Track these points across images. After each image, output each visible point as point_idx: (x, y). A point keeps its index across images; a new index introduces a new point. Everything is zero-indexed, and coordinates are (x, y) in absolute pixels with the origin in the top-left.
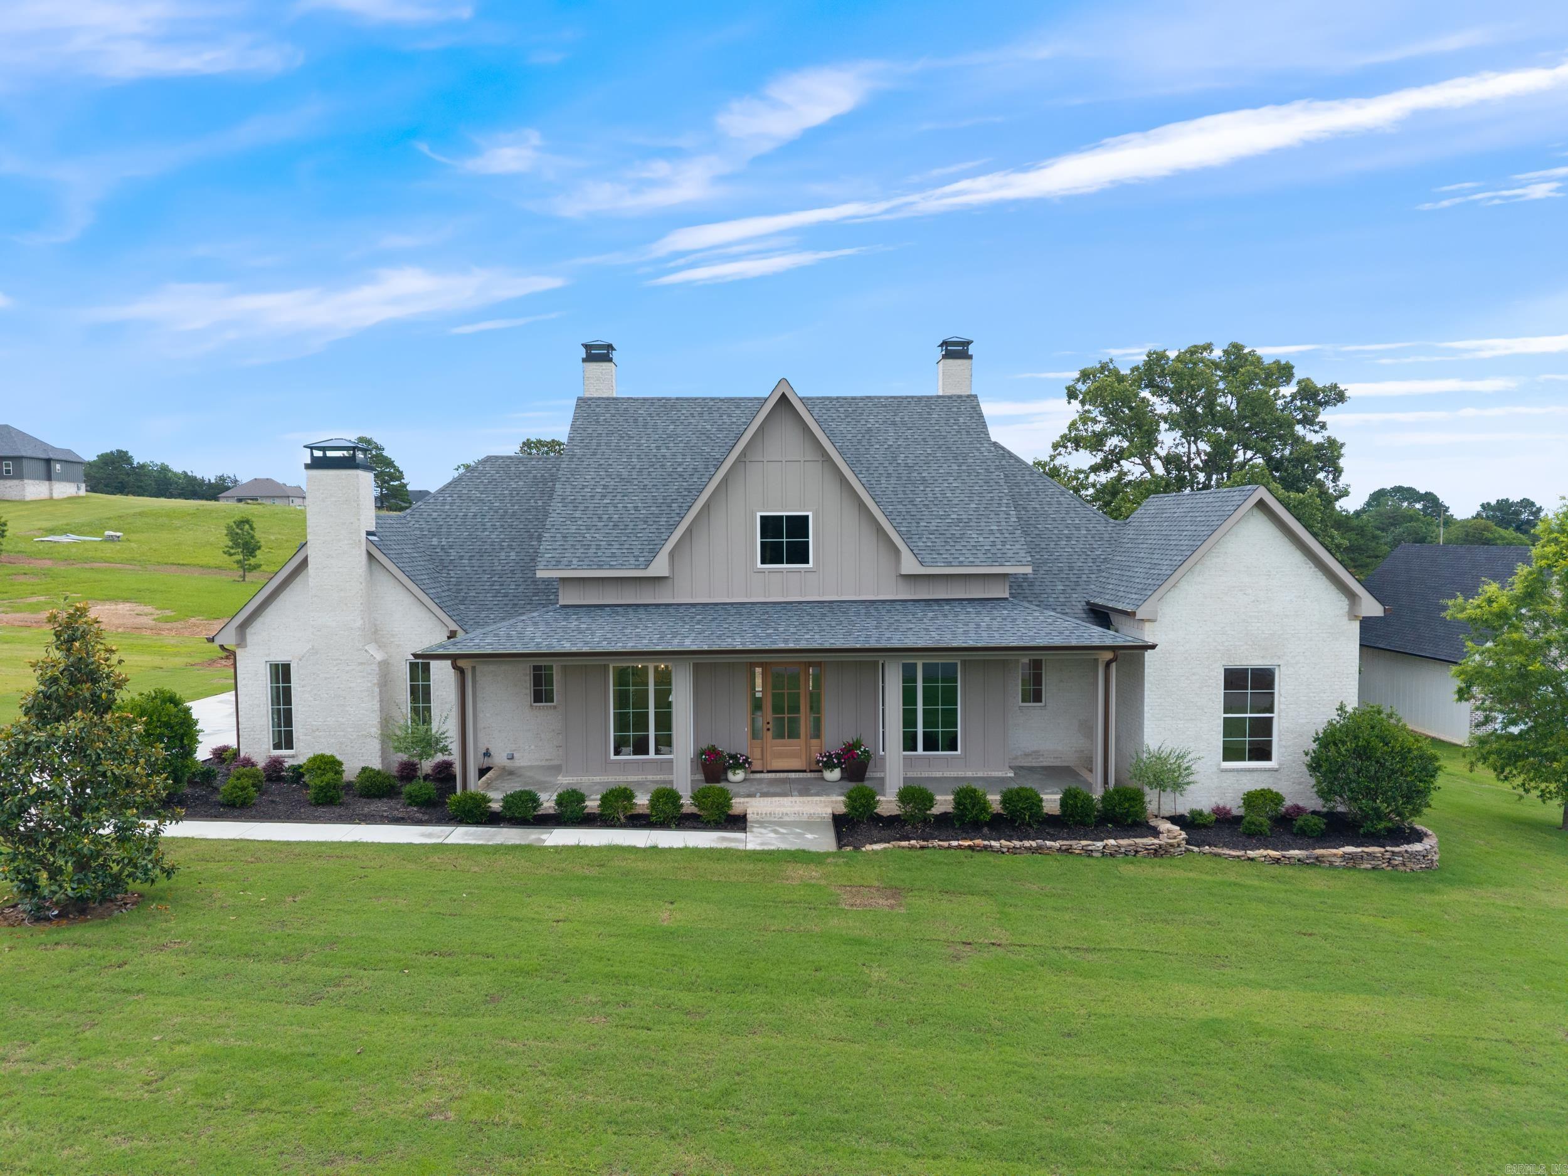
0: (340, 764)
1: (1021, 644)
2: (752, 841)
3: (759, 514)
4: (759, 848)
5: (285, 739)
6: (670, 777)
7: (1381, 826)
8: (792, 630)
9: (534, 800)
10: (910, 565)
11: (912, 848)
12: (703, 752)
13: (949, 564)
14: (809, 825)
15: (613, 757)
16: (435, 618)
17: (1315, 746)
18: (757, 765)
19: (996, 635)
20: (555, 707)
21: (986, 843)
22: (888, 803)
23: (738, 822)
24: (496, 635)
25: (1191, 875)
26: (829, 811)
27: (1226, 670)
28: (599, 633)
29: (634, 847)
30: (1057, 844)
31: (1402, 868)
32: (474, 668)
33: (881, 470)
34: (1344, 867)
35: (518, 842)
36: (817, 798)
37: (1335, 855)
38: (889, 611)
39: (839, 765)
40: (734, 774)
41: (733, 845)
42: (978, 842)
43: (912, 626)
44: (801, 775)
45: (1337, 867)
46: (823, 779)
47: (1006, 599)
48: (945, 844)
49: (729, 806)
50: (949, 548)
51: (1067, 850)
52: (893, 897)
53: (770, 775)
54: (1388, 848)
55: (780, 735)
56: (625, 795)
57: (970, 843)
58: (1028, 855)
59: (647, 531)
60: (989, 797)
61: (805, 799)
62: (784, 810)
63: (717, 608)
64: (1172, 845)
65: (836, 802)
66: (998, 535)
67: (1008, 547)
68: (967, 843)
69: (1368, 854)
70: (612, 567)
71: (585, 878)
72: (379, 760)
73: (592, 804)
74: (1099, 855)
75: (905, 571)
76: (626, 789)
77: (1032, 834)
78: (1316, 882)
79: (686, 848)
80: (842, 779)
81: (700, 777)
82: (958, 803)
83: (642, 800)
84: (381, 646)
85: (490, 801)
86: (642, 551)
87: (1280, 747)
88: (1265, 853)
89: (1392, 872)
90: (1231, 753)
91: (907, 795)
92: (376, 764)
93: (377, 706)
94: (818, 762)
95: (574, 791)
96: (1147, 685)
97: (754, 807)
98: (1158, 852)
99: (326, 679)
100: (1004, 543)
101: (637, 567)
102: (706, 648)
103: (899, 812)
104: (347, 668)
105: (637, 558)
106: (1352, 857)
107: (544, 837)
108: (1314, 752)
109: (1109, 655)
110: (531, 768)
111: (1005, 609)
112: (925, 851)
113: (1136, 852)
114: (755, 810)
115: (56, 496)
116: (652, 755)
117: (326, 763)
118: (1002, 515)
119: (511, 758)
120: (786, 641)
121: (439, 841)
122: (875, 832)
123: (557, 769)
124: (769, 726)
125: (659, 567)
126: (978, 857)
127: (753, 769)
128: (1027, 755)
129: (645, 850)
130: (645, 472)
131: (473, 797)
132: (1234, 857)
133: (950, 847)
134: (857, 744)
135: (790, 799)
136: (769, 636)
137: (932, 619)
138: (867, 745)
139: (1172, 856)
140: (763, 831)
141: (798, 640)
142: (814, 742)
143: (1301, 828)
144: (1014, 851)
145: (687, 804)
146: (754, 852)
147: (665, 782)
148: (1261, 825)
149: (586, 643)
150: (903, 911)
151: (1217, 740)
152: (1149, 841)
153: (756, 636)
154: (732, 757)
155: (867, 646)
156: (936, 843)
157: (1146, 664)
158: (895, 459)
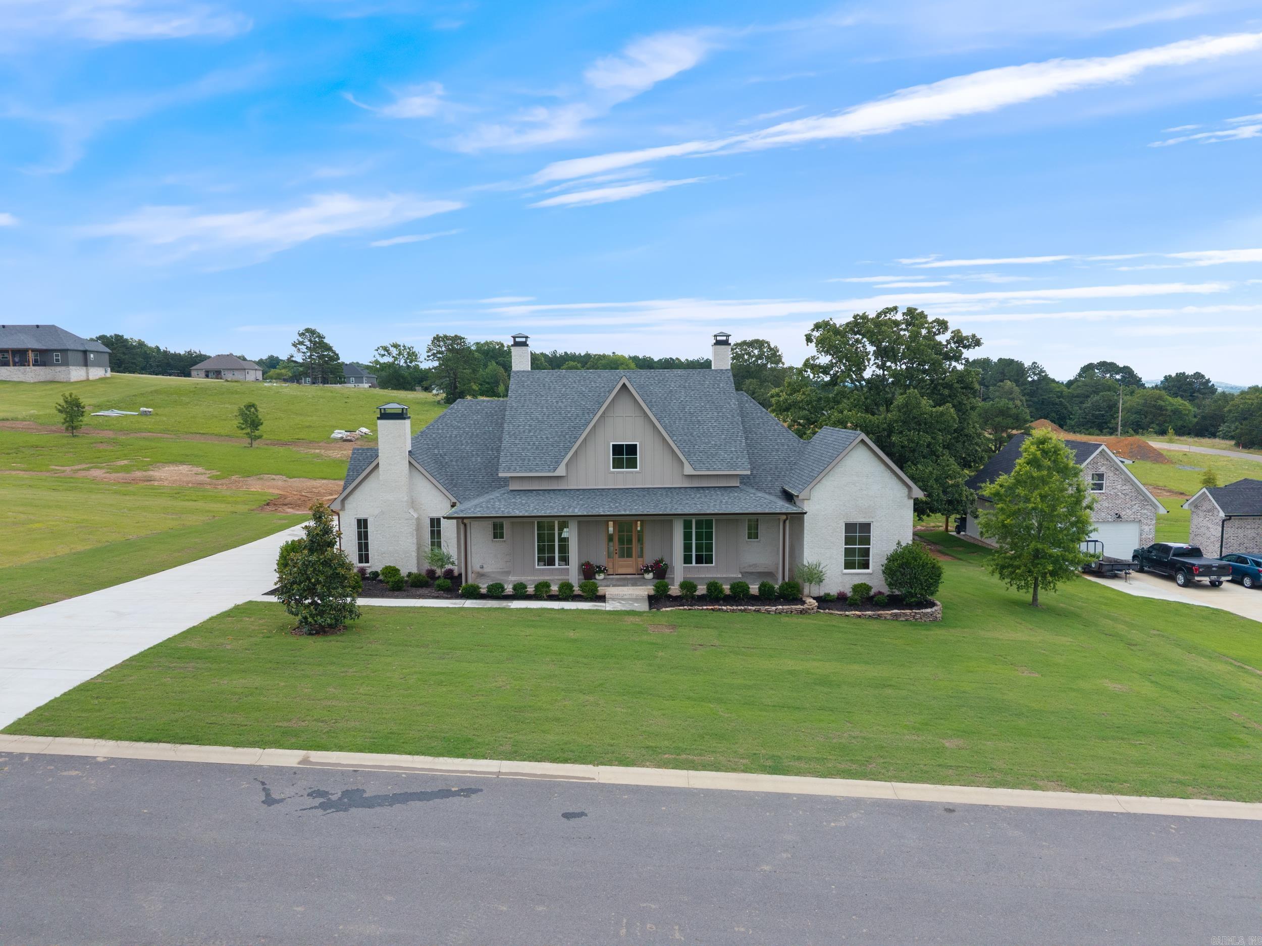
0: (399, 570)
1: (741, 512)
2: (608, 606)
3: (612, 443)
4: (612, 609)
5: (364, 557)
6: (567, 577)
7: (913, 600)
8: (629, 504)
9: (502, 588)
10: (688, 470)
11: (685, 609)
12: (583, 565)
13: (708, 469)
14: (636, 600)
15: (537, 567)
16: (443, 495)
17: (886, 562)
18: (610, 572)
19: (730, 507)
20: (505, 541)
21: (720, 607)
22: (675, 590)
23: (602, 598)
24: (481, 507)
25: (815, 622)
26: (646, 593)
27: (846, 524)
28: (532, 506)
29: (553, 609)
30: (754, 608)
31: (919, 620)
32: (470, 523)
33: (676, 415)
34: (892, 620)
35: (498, 606)
36: (641, 587)
37: (887, 614)
38: (678, 494)
39: (652, 571)
40: (599, 576)
41: (599, 608)
42: (717, 607)
43: (688, 502)
44: (633, 576)
45: (888, 619)
46: (644, 578)
47: (738, 487)
48: (701, 608)
49: (597, 591)
50: (709, 460)
51: (758, 611)
52: (672, 629)
53: (618, 576)
54: (914, 611)
55: (622, 556)
56: (546, 585)
57: (712, 607)
58: (739, 613)
59: (554, 451)
60: (724, 587)
61: (635, 588)
62: (624, 593)
63: (590, 492)
64: (809, 609)
65: (650, 589)
66: (735, 454)
67: (739, 460)
68: (710, 607)
69: (904, 613)
70: (537, 471)
71: (533, 621)
72: (416, 569)
73: (531, 590)
74: (773, 613)
75: (686, 473)
76: (547, 582)
77: (743, 603)
78: (875, 625)
79: (577, 609)
80: (653, 578)
81: (582, 577)
82: (708, 589)
83: (555, 588)
84: (415, 510)
85: (480, 588)
86: (551, 462)
87: (873, 562)
88: (853, 612)
89: (914, 623)
90: (849, 565)
91: (683, 586)
92: (414, 570)
93: (415, 541)
94: (641, 569)
95: (522, 583)
96: (805, 531)
97: (609, 591)
98: (802, 612)
99: (389, 527)
100: (737, 458)
101: (549, 471)
102: (585, 514)
103: (680, 594)
104: (400, 522)
105: (549, 466)
106: (896, 615)
107: (510, 604)
108: (886, 564)
109: (784, 517)
110: (493, 572)
111: (736, 492)
112: (690, 611)
113: (792, 612)
114: (610, 593)
115: (91, 378)
116: (557, 566)
117: (392, 570)
118: (738, 442)
119: (482, 567)
120: (625, 510)
121: (461, 606)
122: (668, 603)
123: (508, 573)
124: (617, 551)
125: (561, 471)
126: (715, 613)
127: (609, 573)
128: (750, 566)
129: (558, 610)
130: (551, 417)
131: (472, 586)
132: (839, 615)
133: (702, 609)
134: (662, 561)
135: (627, 587)
136: (617, 507)
137: (699, 498)
138: (666, 561)
139: (810, 614)
140: (614, 602)
141: (631, 509)
142: (640, 559)
143: (876, 602)
144: (733, 611)
145: (577, 590)
146: (610, 611)
147: (566, 580)
148: (856, 600)
149: (527, 511)
150: (676, 634)
151: (841, 559)
152: (800, 607)
153: (611, 507)
154: (598, 567)
155: (665, 513)
156: (696, 607)
157: (805, 521)
158: (684, 409)
